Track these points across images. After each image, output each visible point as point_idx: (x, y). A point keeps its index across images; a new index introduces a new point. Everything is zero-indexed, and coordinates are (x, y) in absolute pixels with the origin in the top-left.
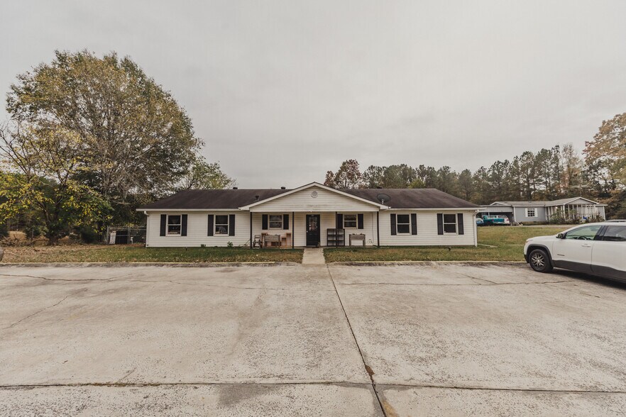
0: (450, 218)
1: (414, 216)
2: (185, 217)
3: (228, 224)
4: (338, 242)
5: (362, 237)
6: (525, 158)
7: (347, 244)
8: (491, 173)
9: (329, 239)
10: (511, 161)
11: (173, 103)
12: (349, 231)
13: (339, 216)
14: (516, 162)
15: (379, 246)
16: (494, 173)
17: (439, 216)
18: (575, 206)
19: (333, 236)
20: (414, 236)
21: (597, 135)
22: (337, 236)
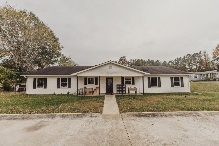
0: (177, 79)
1: (159, 78)
2: (46, 79)
3: (68, 83)
4: (122, 91)
5: (135, 89)
6: (188, 56)
7: (127, 92)
8: (174, 62)
9: (118, 90)
10: (182, 57)
11: (51, 32)
12: (128, 86)
13: (123, 78)
14: (184, 58)
15: (144, 93)
16: (176, 62)
17: (172, 78)
18: (214, 74)
19: (120, 88)
20: (160, 88)
21: (217, 47)
22: (122, 88)
